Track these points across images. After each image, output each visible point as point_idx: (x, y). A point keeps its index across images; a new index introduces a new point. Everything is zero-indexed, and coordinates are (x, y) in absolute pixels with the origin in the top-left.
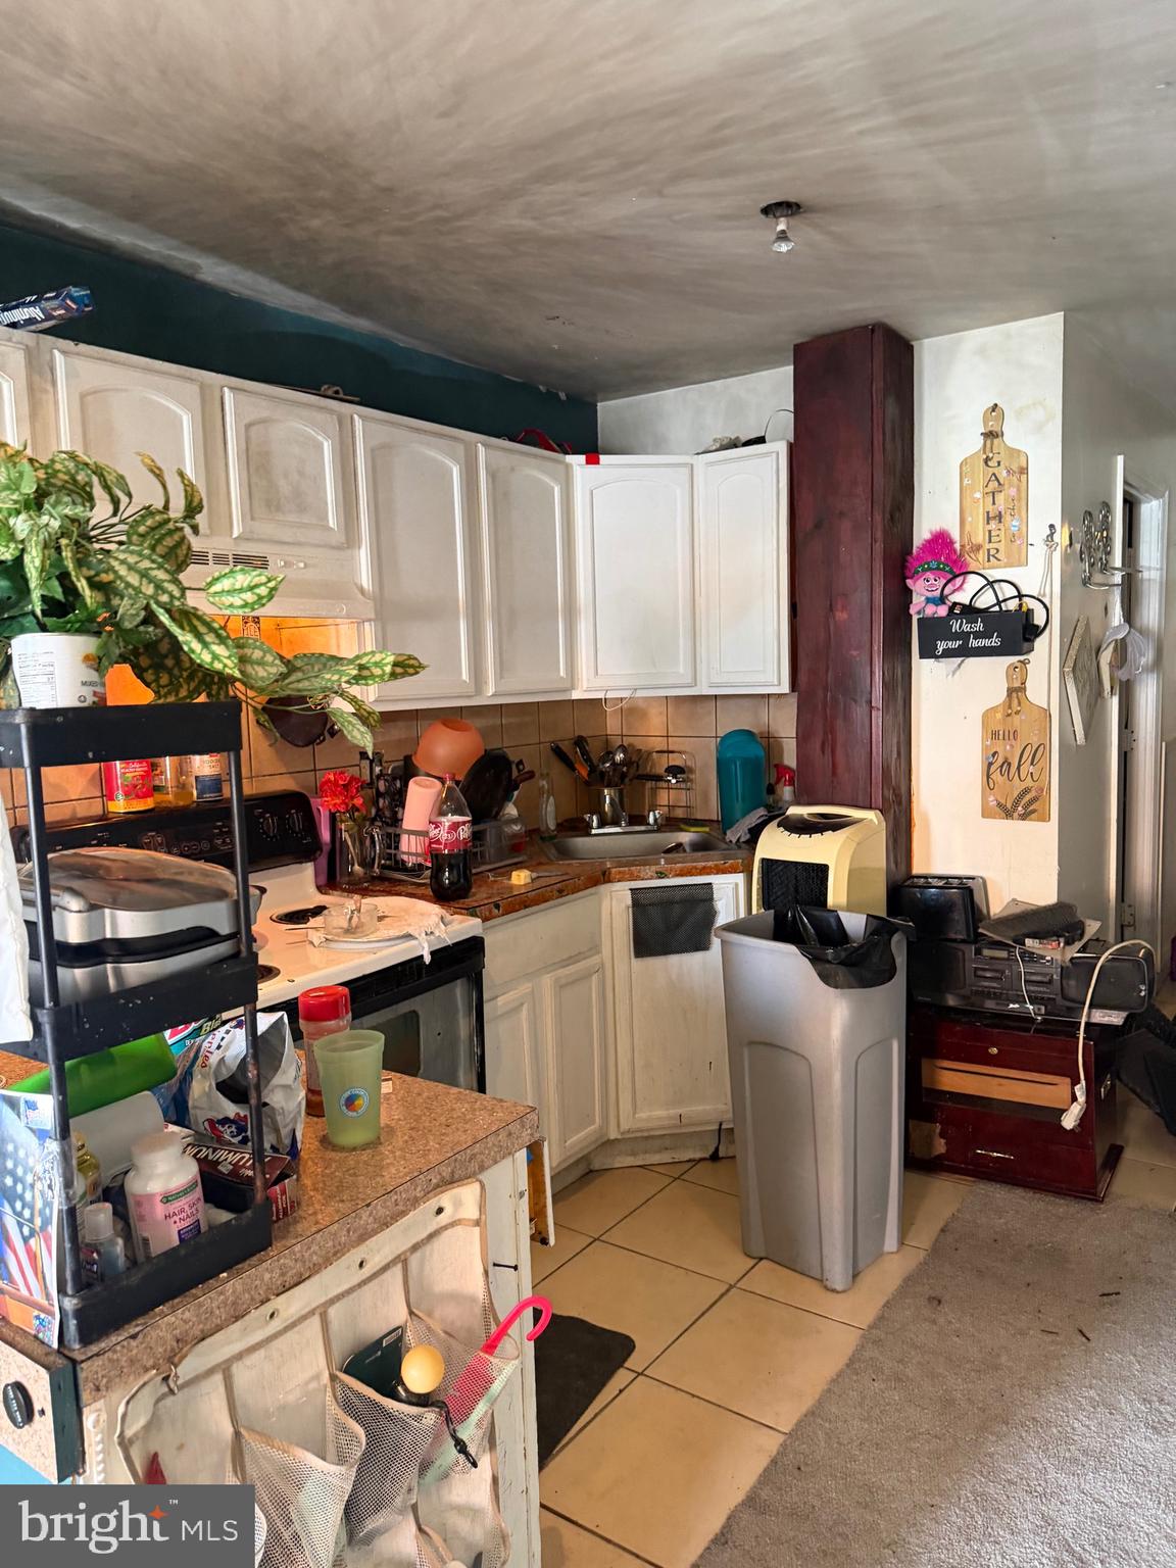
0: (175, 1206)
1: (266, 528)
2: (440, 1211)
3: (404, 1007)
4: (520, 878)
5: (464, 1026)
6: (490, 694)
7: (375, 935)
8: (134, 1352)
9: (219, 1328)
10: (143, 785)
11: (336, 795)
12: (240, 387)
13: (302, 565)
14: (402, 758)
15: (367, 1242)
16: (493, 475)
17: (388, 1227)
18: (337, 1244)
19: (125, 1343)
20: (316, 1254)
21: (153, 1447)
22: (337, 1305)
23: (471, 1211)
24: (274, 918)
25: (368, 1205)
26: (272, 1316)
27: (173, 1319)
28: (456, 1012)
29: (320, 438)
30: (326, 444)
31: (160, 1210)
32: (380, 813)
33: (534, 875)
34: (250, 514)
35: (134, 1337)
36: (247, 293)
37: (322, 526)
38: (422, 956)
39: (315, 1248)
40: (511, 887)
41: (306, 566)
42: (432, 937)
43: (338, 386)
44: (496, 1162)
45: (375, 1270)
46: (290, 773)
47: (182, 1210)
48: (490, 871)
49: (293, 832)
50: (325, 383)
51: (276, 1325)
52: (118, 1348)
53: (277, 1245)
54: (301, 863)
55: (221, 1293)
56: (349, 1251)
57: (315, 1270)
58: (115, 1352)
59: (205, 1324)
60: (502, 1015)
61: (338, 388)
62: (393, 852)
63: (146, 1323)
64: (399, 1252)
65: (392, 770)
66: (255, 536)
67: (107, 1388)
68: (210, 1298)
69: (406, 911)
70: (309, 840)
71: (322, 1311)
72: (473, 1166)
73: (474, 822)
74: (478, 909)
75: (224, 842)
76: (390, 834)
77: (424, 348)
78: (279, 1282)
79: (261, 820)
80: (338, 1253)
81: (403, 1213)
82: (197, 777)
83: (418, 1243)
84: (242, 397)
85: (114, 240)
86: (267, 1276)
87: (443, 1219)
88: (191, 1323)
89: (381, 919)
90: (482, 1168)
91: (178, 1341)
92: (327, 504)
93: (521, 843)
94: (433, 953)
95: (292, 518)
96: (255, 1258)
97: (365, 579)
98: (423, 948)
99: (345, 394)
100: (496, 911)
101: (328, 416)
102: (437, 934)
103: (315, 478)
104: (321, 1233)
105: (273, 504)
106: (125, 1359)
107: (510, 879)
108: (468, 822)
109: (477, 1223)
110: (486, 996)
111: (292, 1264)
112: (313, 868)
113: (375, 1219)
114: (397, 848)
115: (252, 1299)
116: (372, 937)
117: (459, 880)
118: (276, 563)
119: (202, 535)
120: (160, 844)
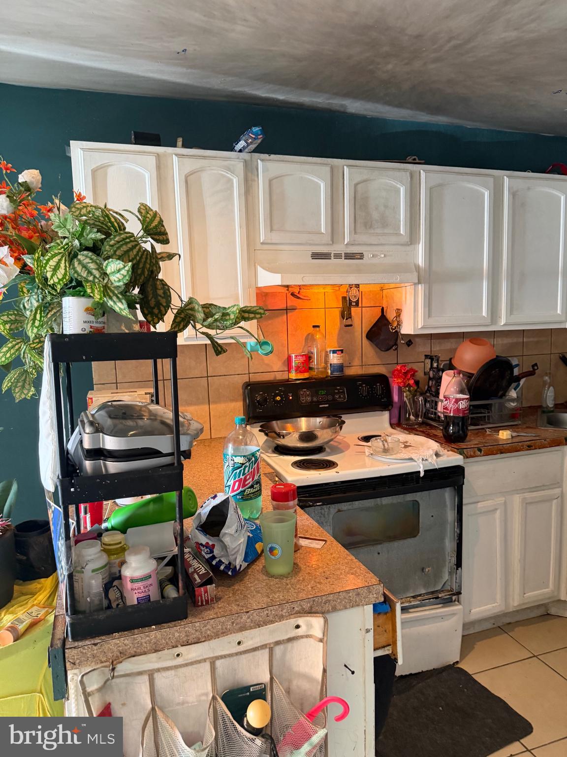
0: (136, 585)
1: (363, 238)
2: (298, 627)
3: (410, 497)
4: (504, 435)
5: (451, 515)
6: (502, 324)
7: (398, 455)
8: (95, 652)
9: (145, 653)
10: (303, 367)
11: (399, 378)
12: (354, 165)
13: (383, 256)
14: (448, 359)
15: (243, 632)
16: (514, 194)
17: (259, 627)
18: (224, 627)
19: (90, 646)
20: (210, 630)
21: (109, 699)
22: (223, 660)
23: (318, 632)
24: (360, 438)
25: (248, 612)
26: (178, 655)
27: (118, 642)
28: (445, 505)
29: (398, 186)
30: (402, 189)
31: (129, 585)
32: (429, 389)
33: (515, 434)
34: (355, 230)
35: (95, 645)
36: (375, 114)
37: (396, 234)
38: (419, 472)
39: (209, 627)
40: (497, 440)
41: (385, 256)
42: (427, 462)
43: (414, 156)
44: (346, 608)
45: (248, 648)
46: (383, 364)
47: (139, 588)
48: (488, 428)
49: (377, 395)
50: (409, 156)
51: (179, 661)
52: (86, 648)
53: (189, 619)
54: (383, 411)
55: (148, 636)
56: (231, 633)
57: (208, 638)
58: (84, 649)
59: (137, 649)
60: (480, 513)
61: (415, 157)
62: (434, 410)
63: (105, 639)
64: (267, 643)
65: (443, 366)
66: (356, 243)
67: (79, 665)
68: (141, 637)
69: (422, 445)
70: (385, 400)
71: (213, 661)
72: (328, 607)
73: (471, 399)
74: (465, 450)
75: (340, 397)
76: (433, 400)
77: (484, 126)
78: (184, 639)
79: (360, 388)
80: (224, 633)
81: (272, 622)
82: (331, 364)
83: (280, 641)
84: (354, 170)
85: (301, 101)
86: (177, 635)
87: (300, 632)
88: (129, 646)
89: (406, 447)
90: (335, 609)
91: (121, 653)
92: (400, 221)
93: (516, 414)
94: (426, 471)
95: (379, 231)
96: (173, 623)
97: (421, 261)
98: (420, 467)
99: (419, 160)
100: (479, 453)
101: (404, 173)
102: (430, 461)
103: (394, 208)
104: (213, 620)
105: (368, 225)
106: (90, 654)
107: (498, 435)
108: (467, 399)
109: (321, 640)
110: (465, 501)
111: (193, 632)
112: (389, 414)
113: (252, 621)
114: (436, 409)
115: (167, 643)
116: (394, 457)
117: (459, 432)
118: (368, 256)
119: (328, 244)
120: (308, 395)
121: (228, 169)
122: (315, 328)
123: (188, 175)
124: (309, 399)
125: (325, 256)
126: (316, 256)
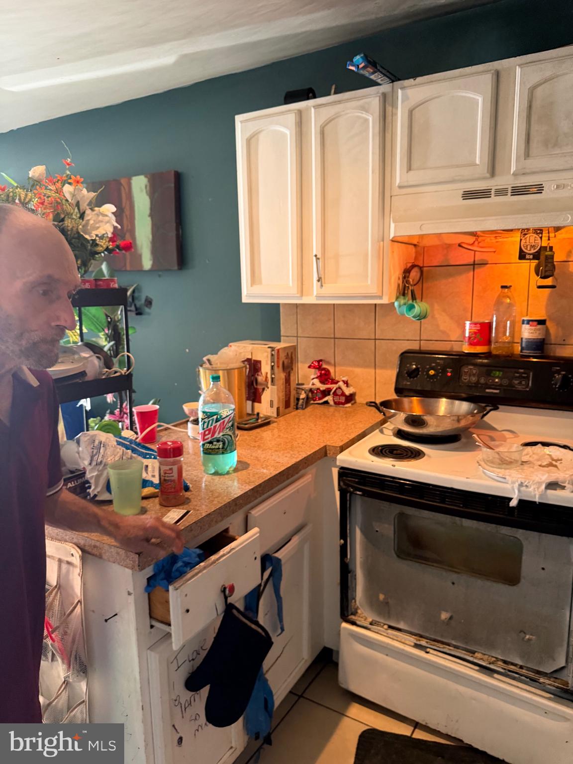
1: (540, 163)
2: (72, 555)
34: (525, 154)
66: (527, 171)
82: (522, 338)
84: (530, 68)
87: (74, 560)
95: (568, 149)
98: (508, 492)
105: (551, 143)
118: (549, 187)
119: (485, 178)
120: (474, 375)
121: (364, 109)
122: (503, 289)
123: (323, 125)
124: (474, 379)
125: (484, 194)
126: (469, 195)
